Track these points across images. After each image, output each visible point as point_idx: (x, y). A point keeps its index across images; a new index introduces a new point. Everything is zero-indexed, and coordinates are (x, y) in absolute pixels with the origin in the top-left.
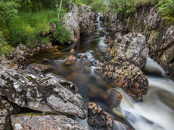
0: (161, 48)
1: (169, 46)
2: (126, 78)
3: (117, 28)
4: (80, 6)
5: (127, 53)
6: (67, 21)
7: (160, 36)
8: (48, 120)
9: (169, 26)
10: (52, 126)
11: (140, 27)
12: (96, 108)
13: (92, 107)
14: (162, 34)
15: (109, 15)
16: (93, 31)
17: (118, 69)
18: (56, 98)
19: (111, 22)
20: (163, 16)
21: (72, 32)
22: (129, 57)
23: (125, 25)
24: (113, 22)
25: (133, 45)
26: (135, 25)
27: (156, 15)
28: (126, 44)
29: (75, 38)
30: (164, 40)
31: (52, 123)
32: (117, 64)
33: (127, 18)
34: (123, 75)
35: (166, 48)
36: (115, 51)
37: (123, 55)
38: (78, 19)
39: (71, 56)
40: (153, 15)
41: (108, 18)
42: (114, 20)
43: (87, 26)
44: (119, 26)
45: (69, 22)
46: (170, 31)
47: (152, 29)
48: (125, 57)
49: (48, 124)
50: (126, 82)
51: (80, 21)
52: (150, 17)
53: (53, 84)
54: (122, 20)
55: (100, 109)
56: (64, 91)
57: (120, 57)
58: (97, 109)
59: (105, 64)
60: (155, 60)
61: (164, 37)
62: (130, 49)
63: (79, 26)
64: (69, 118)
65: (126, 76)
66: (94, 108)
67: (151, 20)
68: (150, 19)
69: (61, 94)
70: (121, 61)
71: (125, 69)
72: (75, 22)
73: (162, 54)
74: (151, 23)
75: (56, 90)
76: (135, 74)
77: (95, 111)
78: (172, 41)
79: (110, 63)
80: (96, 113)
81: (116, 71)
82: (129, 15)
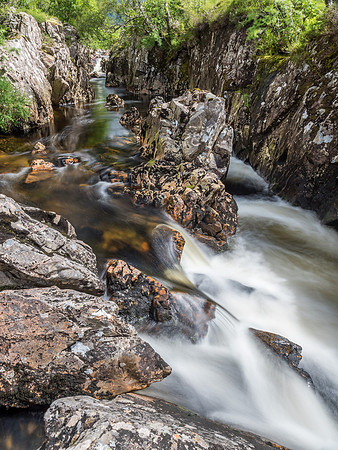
0: (258, 130)
1: (275, 124)
2: (189, 200)
3: (152, 90)
4: (43, 24)
5: (185, 144)
6: (11, 65)
7: (254, 103)
8: (10, 299)
9: (274, 77)
10: (22, 315)
11: (208, 84)
12: (126, 271)
13: (116, 270)
14: (259, 98)
15: (127, 53)
16: (88, 96)
17: (167, 181)
18: (22, 246)
19: (134, 72)
20: (258, 53)
21: (31, 96)
22: (188, 152)
23: (171, 81)
24: (139, 73)
25: (196, 122)
26: (195, 80)
27: (242, 51)
28: (181, 121)
29: (41, 114)
30: (264, 110)
31: (22, 305)
32: (164, 171)
33: (174, 60)
34: (181, 192)
35: (269, 131)
36: (154, 142)
37: (175, 150)
38: (42, 60)
39: (38, 161)
40: (236, 51)
41: (124, 63)
42: (141, 69)
43: (71, 83)
44: (156, 84)
45: (17, 67)
46: (277, 87)
47: (236, 87)
48: (180, 155)
49: (12, 311)
50: (188, 208)
51: (51, 65)
52: (229, 56)
53: (8, 212)
54: (162, 66)
55: (137, 272)
56: (41, 230)
57: (169, 154)
58: (129, 272)
59: (133, 173)
60: (247, 162)
61: (263, 103)
62: (191, 131)
63: (47, 81)
64: (65, 290)
65: (189, 195)
66: (120, 273)
67: (231, 65)
68: (230, 60)
69: (35, 237)
70: (173, 163)
71: (183, 180)
72: (35, 69)
73: (261, 145)
74: (234, 71)
75: (19, 226)
76: (207, 188)
77: (125, 277)
78: (281, 111)
79: (147, 168)
80: (127, 283)
81: (164, 188)
82: (179, 53)
